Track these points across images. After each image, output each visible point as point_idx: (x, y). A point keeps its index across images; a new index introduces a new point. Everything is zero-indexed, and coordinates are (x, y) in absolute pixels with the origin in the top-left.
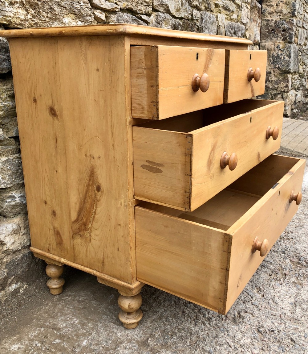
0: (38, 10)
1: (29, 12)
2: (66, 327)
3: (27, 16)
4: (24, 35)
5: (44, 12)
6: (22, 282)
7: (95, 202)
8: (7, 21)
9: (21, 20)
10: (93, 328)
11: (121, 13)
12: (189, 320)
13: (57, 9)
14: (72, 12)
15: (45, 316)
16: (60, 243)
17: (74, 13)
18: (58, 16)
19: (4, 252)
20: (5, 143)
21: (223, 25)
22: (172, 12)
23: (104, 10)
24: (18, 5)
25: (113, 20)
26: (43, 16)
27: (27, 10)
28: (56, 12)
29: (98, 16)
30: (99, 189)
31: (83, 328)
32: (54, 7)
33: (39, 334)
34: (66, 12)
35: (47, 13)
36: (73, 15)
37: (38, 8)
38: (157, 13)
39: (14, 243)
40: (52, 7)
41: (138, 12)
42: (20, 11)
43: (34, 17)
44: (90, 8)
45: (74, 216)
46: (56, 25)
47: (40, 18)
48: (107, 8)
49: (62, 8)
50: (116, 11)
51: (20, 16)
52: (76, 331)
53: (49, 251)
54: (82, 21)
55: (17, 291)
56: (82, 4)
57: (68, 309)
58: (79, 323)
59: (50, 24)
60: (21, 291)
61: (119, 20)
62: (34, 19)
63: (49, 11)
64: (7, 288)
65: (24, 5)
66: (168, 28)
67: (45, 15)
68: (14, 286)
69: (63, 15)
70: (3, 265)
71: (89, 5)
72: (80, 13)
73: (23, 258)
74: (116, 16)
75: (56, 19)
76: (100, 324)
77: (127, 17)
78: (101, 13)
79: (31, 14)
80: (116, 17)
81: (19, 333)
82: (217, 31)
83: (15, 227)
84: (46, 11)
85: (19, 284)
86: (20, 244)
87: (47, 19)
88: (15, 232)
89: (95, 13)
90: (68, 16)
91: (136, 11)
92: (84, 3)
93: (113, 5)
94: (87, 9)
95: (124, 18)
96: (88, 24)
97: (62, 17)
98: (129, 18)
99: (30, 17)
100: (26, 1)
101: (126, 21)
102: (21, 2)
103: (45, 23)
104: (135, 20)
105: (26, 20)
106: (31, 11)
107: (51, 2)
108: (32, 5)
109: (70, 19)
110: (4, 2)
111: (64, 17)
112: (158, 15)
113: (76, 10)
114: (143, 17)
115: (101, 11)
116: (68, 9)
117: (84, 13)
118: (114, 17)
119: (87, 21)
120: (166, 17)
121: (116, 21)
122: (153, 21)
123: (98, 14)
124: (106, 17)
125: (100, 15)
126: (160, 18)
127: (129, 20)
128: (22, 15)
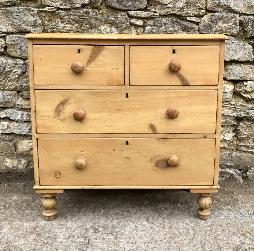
0: (81, 24)
1: (74, 25)
3: (72, 27)
5: (85, 25)
8: (58, 31)
9: (68, 30)
14: (107, 22)
17: (109, 23)
18: (94, 26)
22: (237, 11)
23: (140, 18)
24: (66, 22)
25: (149, 24)
26: (84, 27)
27: (73, 25)
28: (93, 24)
32: (92, 21)
34: (102, 23)
35: (87, 25)
36: (109, 24)
37: (81, 22)
38: (212, 14)
40: (90, 21)
41: (183, 15)
42: (67, 25)
43: (77, 28)
46: (93, 31)
47: (81, 28)
48: (143, 16)
49: (99, 21)
50: (155, 18)
51: (67, 28)
54: (116, 28)
59: (89, 31)
61: (155, 24)
62: (77, 29)
63: (88, 23)
65: (71, 22)
67: (85, 26)
69: (99, 25)
71: (127, 16)
72: (115, 22)
75: (94, 28)
77: (166, 21)
78: (136, 20)
80: (153, 21)
84: (86, 24)
87: (86, 28)
89: (131, 21)
90: (105, 25)
91: (181, 14)
92: (121, 15)
93: (151, 14)
94: (122, 19)
95: (162, 22)
96: (122, 29)
97: (98, 26)
98: (169, 21)
99: (74, 28)
100: (72, 20)
101: (164, 24)
102: (69, 21)
103: (85, 31)
104: (175, 22)
105: (72, 30)
106: (76, 25)
107: (90, 18)
108: (77, 21)
109: (106, 27)
110: (59, 22)
111: (100, 26)
112: (213, 16)
113: (110, 21)
114: (188, 18)
115: (136, 19)
116: (104, 21)
117: (117, 22)
118: (150, 22)
119: (121, 27)
120: (224, 16)
121: (152, 25)
122: (206, 21)
123: (133, 21)
124: (145, 23)
125: (135, 22)
126: (215, 17)
127: (168, 22)
128: (69, 28)
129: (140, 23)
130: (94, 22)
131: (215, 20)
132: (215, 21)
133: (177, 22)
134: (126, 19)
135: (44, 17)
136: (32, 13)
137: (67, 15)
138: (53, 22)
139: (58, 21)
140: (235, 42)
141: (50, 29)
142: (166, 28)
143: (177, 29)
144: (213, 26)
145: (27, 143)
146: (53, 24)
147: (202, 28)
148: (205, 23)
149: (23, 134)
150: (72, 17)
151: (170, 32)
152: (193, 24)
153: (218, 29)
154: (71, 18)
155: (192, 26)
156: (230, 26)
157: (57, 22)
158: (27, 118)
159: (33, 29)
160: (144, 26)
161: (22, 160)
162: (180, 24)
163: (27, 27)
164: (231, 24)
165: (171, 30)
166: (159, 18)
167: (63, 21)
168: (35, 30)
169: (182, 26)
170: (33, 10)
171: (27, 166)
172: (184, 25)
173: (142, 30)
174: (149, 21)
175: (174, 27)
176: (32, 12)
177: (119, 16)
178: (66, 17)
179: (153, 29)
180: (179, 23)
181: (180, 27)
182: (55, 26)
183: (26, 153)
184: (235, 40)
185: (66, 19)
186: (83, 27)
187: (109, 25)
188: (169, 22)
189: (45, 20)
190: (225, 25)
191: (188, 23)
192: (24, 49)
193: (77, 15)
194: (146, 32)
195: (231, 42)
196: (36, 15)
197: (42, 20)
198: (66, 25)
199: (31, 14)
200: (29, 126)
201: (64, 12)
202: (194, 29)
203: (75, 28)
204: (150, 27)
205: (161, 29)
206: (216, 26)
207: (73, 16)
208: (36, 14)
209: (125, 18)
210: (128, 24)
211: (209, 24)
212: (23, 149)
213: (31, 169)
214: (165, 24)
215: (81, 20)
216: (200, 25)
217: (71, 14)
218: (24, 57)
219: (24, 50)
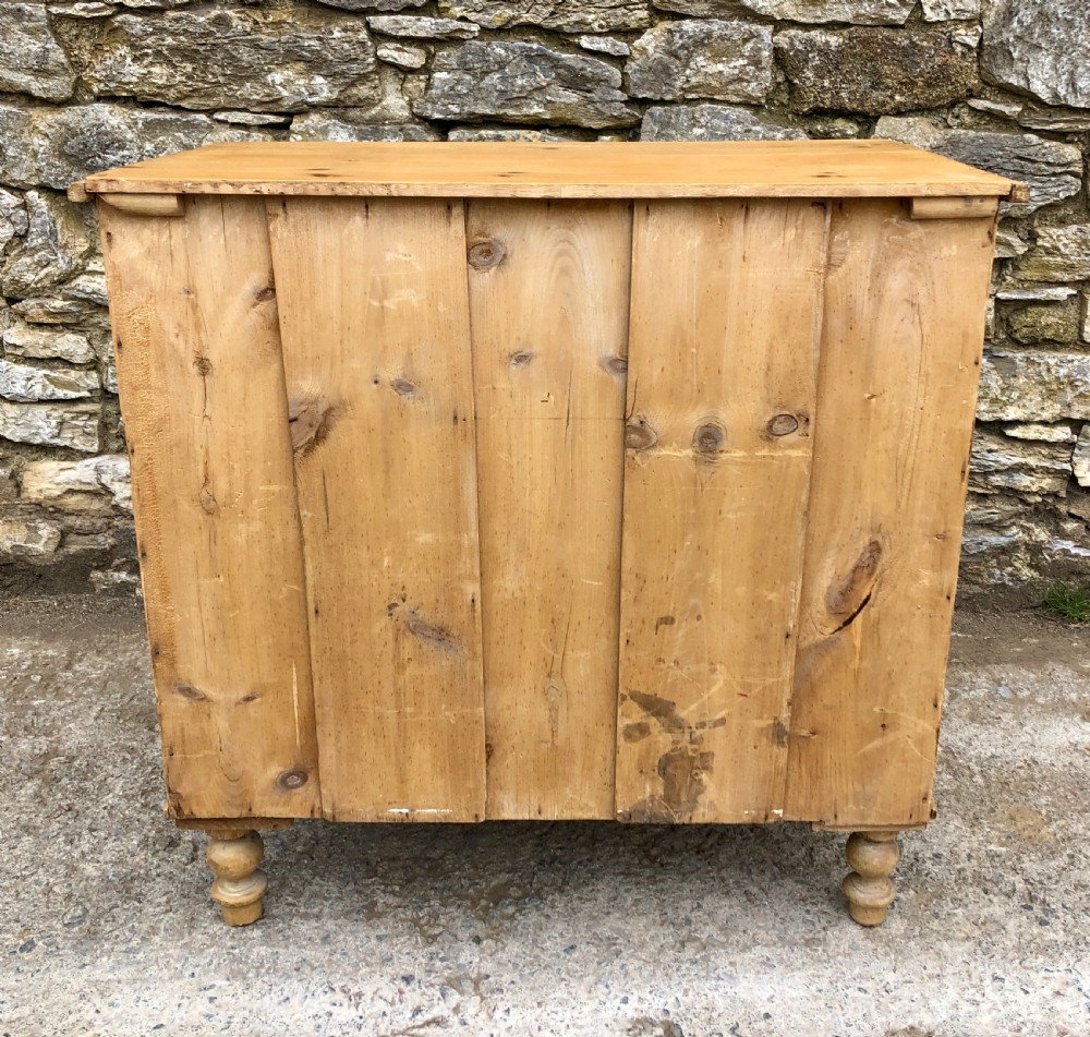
0: (202, 62)
1: (179, 69)
3: (174, 76)
5: (216, 66)
8: (127, 91)
9: (159, 87)
11: (476, 44)
13: (248, 57)
14: (295, 57)
17: (301, 59)
18: (250, 72)
19: (115, 508)
24: (150, 59)
25: (445, 64)
26: (214, 75)
27: (175, 67)
28: (244, 63)
29: (390, 59)
32: (239, 54)
34: (277, 60)
35: (222, 66)
36: (301, 64)
37: (201, 59)
38: (671, 25)
40: (234, 53)
41: (567, 29)
42: (156, 70)
43: (190, 77)
46: (245, 89)
47: (205, 79)
49: (264, 52)
50: (465, 40)
51: (156, 79)
54: (325, 77)
55: (128, 585)
56: (339, 34)
59: (231, 89)
61: (466, 63)
62: (190, 83)
63: (227, 62)
64: (110, 572)
65: (164, 58)
66: (732, 65)
67: (216, 69)
68: (123, 576)
69: (266, 68)
72: (321, 57)
74: (457, 52)
75: (249, 77)
78: (397, 49)
79: (182, 73)
80: (459, 54)
84: (220, 63)
87: (221, 79)
89: (378, 53)
90: (287, 69)
91: (559, 26)
92: (345, 30)
93: (450, 25)
94: (346, 46)
95: (489, 55)
96: (347, 80)
97: (264, 70)
98: (513, 52)
99: (178, 79)
100: (171, 49)
101: (496, 62)
102: (158, 53)
103: (220, 89)
104: (537, 55)
105: (172, 86)
106: (185, 68)
107: (232, 42)
108: (188, 55)
109: (291, 74)
110: (125, 57)
111: (270, 71)
112: (675, 31)
113: (304, 53)
114: (585, 42)
115: (399, 46)
116: (282, 52)
117: (331, 58)
118: (447, 56)
119: (343, 74)
120: (715, 35)
121: (456, 67)
122: (651, 50)
123: (388, 52)
124: (430, 57)
125: (396, 54)
126: (681, 37)
127: (511, 57)
128: (161, 78)
129: (412, 58)
130: (245, 55)
131: (683, 47)
132: (682, 53)
133: (543, 56)
134: (362, 44)
135: (77, 37)
136: (31, 25)
137: (152, 34)
138: (107, 55)
139: (123, 53)
140: (754, 128)
141: (100, 81)
142: (503, 79)
143: (544, 84)
144: (676, 70)
145: (54, 472)
146: (109, 62)
147: (634, 78)
148: (648, 58)
149: (38, 441)
150: (169, 40)
151: (520, 92)
152: (604, 64)
153: (694, 80)
154: (166, 43)
155: (599, 71)
156: (736, 71)
157: (119, 59)
158: (45, 388)
159: (38, 84)
160: (427, 70)
161: (42, 525)
162: (556, 64)
163: (16, 75)
164: (741, 62)
165: (523, 87)
166: (478, 43)
167: (138, 53)
168: (45, 86)
169: (561, 71)
170: (32, 15)
171: (61, 545)
172: (569, 68)
173: (423, 85)
174: (445, 53)
175: (535, 73)
176: (30, 20)
177: (337, 34)
178: (149, 41)
179: (459, 82)
180: (548, 58)
181: (553, 75)
182: (115, 73)
183: (51, 503)
184: (754, 124)
185: (149, 47)
186: (210, 76)
187: (301, 66)
188: (514, 58)
189: (80, 48)
190: (720, 67)
191: (583, 60)
192: (12, 154)
193: (186, 31)
194: (433, 91)
195: (740, 130)
196: (45, 33)
197: (68, 51)
198: (152, 69)
199: (25, 30)
200: (55, 415)
201: (140, 19)
202: (606, 81)
203: (184, 79)
204: (449, 73)
205: (487, 80)
206: (688, 72)
207: (174, 34)
208: (43, 26)
209: (358, 42)
210: (369, 64)
211: (660, 61)
212: (41, 491)
213: (72, 556)
214: (502, 65)
215: (202, 49)
216: (631, 66)
217: (162, 30)
218: (17, 181)
219: (15, 157)
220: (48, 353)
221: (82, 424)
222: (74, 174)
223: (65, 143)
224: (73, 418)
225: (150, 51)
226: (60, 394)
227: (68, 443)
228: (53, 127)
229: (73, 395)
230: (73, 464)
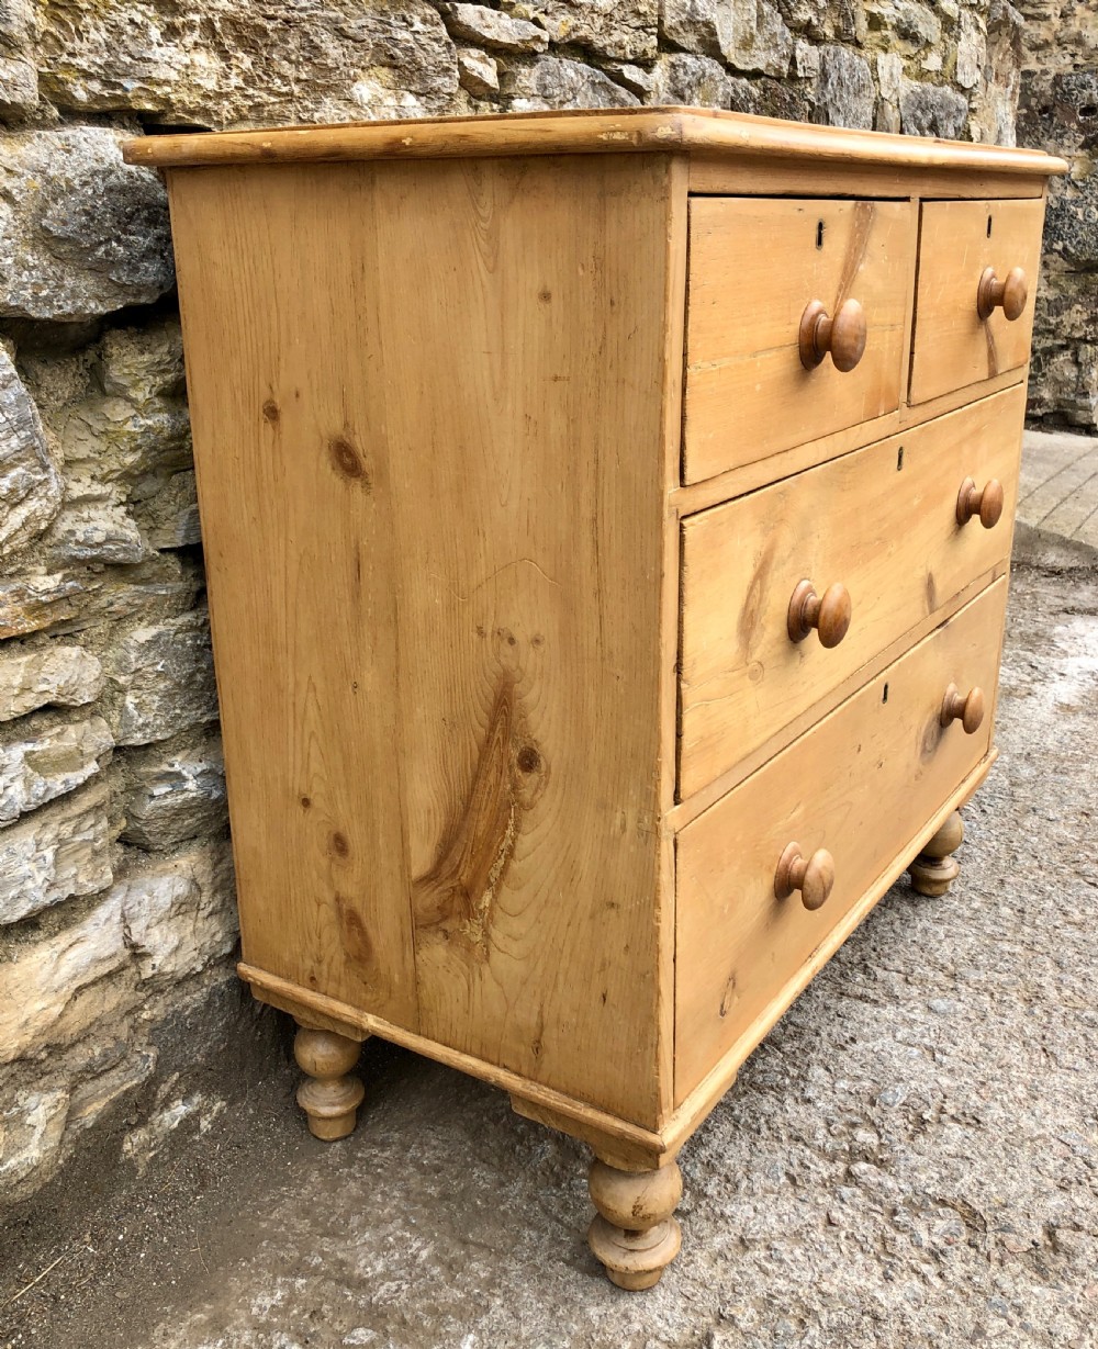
0: (265, 53)
1: (234, 61)
2: (387, 1275)
3: (227, 77)
4: (234, 156)
5: (284, 62)
6: (208, 1093)
7: (511, 809)
8: (154, 99)
9: (206, 96)
10: (491, 1283)
11: (553, 61)
12: (859, 1256)
13: (333, 50)
14: (384, 59)
15: (303, 1225)
16: (360, 956)
17: (392, 63)
18: (334, 78)
19: (143, 984)
20: (146, 572)
21: (895, 97)
22: (725, 51)
23: (494, 49)
24: (196, 36)
25: (526, 87)
26: (283, 77)
27: (225, 55)
28: (329, 61)
29: (475, 74)
30: (529, 761)
31: (452, 1281)
32: (322, 42)
33: (290, 1301)
34: (364, 60)
35: (297, 64)
36: (386, 71)
37: (266, 45)
38: (673, 58)
39: (177, 948)
40: (315, 40)
41: (610, 53)
42: (201, 58)
43: (249, 80)
44: (448, 44)
45: (422, 858)
46: (327, 110)
47: (270, 85)
48: (505, 39)
49: (350, 43)
50: (536, 53)
51: (201, 78)
52: (425, 1293)
53: (313, 983)
54: (418, 95)
55: (189, 1123)
56: (418, 26)
57: (387, 1201)
58: (436, 1259)
59: (306, 109)
60: (205, 1124)
61: (545, 87)
62: (250, 91)
63: (304, 57)
64: (155, 1118)
65: (214, 37)
67: (287, 69)
68: (180, 1109)
69: (352, 73)
70: (139, 1031)
71: (443, 31)
72: (414, 61)
73: (209, 1004)
74: (536, 71)
75: (329, 87)
76: (515, 1268)
77: (573, 75)
78: (483, 60)
79: (238, 71)
80: (538, 74)
81: (211, 1296)
82: (874, 119)
83: (182, 889)
84: (293, 57)
85: (197, 1099)
86: (200, 950)
87: (296, 89)
88: (182, 907)
89: (464, 62)
90: (373, 77)
91: (604, 48)
92: (424, 21)
93: (527, 29)
94: (436, 46)
95: (563, 78)
96: (442, 104)
97: (350, 77)
98: (581, 76)
99: (235, 81)
100: (225, 19)
101: (569, 88)
102: (208, 26)
103: (293, 108)
104: (600, 83)
105: (224, 96)
106: (241, 61)
107: (310, 18)
108: (245, 35)
109: (377, 87)
110: (145, 26)
111: (356, 79)
112: (678, 66)
113: (396, 51)
114: (626, 72)
115: (483, 53)
116: (372, 46)
117: (424, 63)
118: (528, 76)
119: (439, 93)
120: (707, 72)
121: (535, 91)
122: (660, 87)
123: (473, 62)
124: (500, 76)
125: (480, 66)
126: (685, 74)
127: (580, 84)
128: (209, 76)
129: (488, 72)
131: (689, 86)
132: (687, 92)
133: (603, 84)
134: (448, 46)
145: (49, 967)
149: (22, 910)
150: (223, 1)
154: (219, 5)
157: (127, 29)
158: (28, 784)
161: (32, 1101)
166: (551, 59)
167: (179, 21)
174: (526, 71)
180: (608, 88)
182: (126, 59)
183: (43, 1040)
185: (195, 9)
186: (278, 82)
187: (388, 74)
188: (583, 85)
191: (627, 93)
198: (197, 58)
200: (49, 836)
203: (241, 83)
204: (529, 101)
209: (443, 42)
213: (89, 1131)
215: (270, 26)
220: (31, 701)
221: (90, 835)
222: (69, 282)
223: (43, 210)
224: (75, 832)
225: (197, 18)
226: (58, 785)
227: (71, 890)
228: (20, 176)
229: (77, 778)
230: (77, 933)
